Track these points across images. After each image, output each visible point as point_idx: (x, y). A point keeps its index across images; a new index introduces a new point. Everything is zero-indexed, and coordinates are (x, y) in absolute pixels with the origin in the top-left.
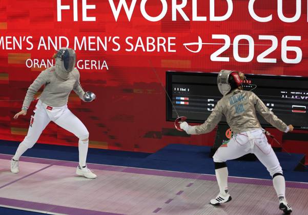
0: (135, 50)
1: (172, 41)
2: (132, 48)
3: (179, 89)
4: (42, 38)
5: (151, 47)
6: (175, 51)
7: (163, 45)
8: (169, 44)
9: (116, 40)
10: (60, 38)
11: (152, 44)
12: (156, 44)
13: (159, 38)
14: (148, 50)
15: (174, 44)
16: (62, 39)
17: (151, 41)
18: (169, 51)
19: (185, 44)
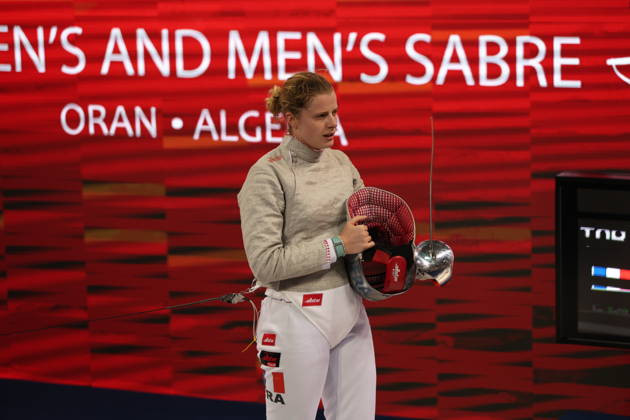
0: (440, 80)
1: (567, 51)
2: (430, 75)
3: (603, 234)
4: (116, 32)
5: (494, 71)
6: (577, 84)
7: (535, 63)
8: (559, 62)
9: (373, 45)
10: (180, 33)
11: (498, 59)
12: (511, 59)
13: (521, 40)
14: (484, 82)
15: (575, 61)
16: (186, 39)
17: (493, 48)
18: (558, 81)
19: (613, 62)
